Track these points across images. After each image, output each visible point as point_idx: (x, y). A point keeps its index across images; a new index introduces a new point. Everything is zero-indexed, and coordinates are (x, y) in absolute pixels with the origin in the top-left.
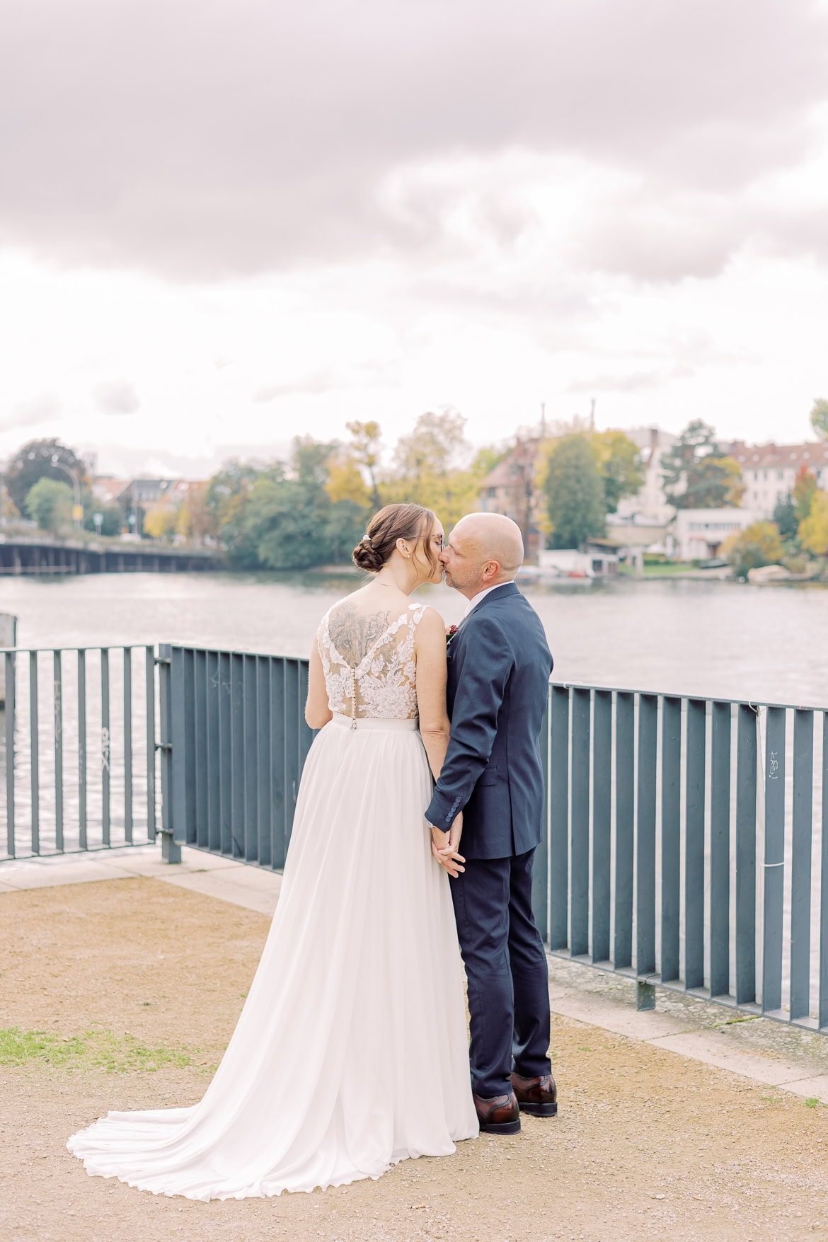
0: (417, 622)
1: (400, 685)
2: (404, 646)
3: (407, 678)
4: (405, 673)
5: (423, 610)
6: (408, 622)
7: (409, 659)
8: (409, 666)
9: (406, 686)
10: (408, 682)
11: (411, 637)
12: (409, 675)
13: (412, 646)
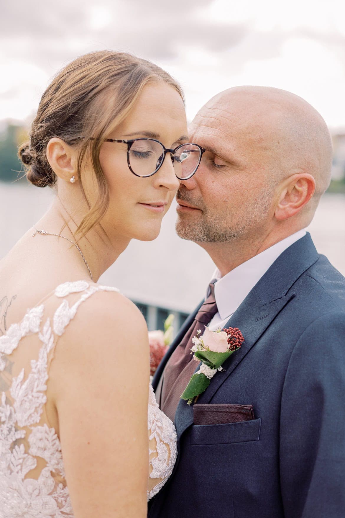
0: (58, 328)
1: (26, 477)
2: (24, 386)
3: (41, 462)
4: (33, 451)
5: (84, 297)
6: (41, 325)
7: (37, 418)
8: (39, 435)
9: (41, 480)
10: (45, 472)
11: (41, 363)
12: (46, 455)
13: (44, 388)
